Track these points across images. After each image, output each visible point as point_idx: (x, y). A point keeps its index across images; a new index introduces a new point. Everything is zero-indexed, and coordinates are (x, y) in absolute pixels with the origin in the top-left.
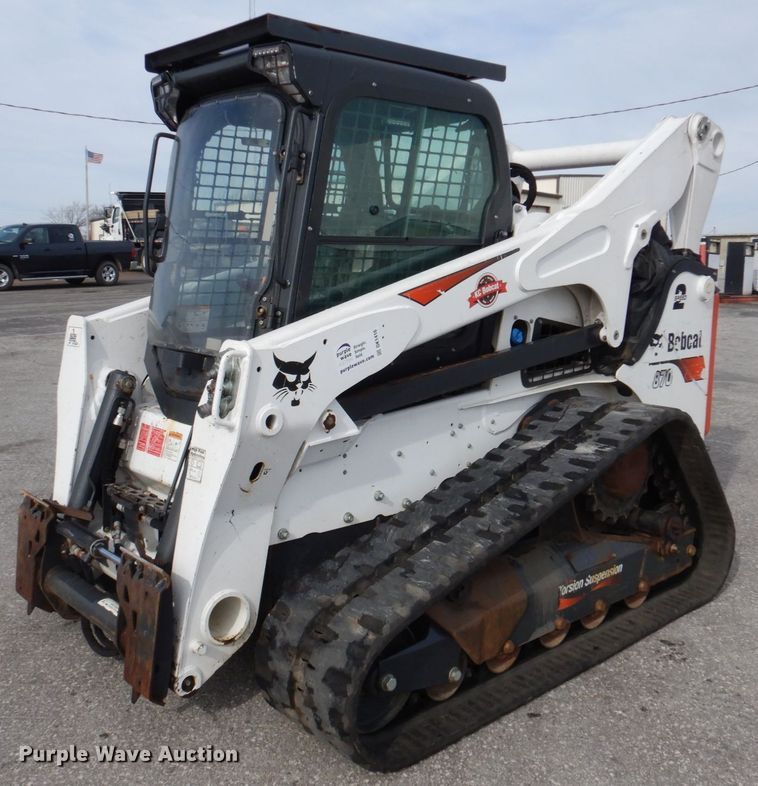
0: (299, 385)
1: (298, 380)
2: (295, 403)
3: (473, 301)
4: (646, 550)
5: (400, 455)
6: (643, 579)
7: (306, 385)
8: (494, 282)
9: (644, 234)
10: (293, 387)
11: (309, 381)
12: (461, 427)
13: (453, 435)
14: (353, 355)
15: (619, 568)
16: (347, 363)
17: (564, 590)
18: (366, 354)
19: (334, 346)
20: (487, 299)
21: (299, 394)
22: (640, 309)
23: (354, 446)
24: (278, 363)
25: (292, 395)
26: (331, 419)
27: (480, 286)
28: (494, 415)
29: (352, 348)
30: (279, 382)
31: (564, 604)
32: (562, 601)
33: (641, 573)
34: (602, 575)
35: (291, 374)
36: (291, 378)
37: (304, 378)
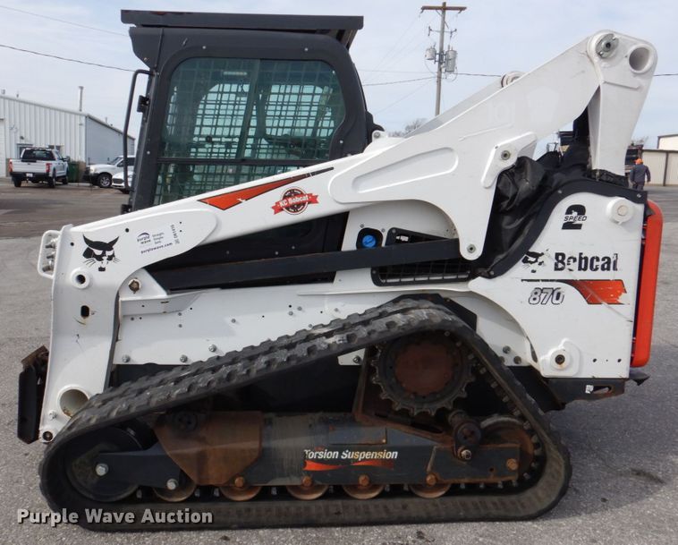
0: (105, 258)
1: (104, 254)
2: (102, 269)
3: (277, 209)
4: (435, 447)
5: (234, 321)
6: (431, 473)
7: (110, 258)
8: (302, 194)
9: (506, 155)
10: (99, 258)
11: (113, 255)
12: (300, 309)
13: (291, 314)
14: (153, 241)
15: (394, 455)
16: (147, 246)
17: (312, 455)
18: (164, 242)
19: (135, 234)
20: (295, 208)
21: (105, 263)
22: (510, 227)
23: (189, 309)
24: (87, 241)
25: (99, 264)
26: (135, 284)
27: (285, 197)
28: (339, 305)
29: (151, 236)
30: (88, 254)
31: (310, 467)
32: (308, 463)
33: (429, 468)
34: (367, 455)
35: (98, 250)
36: (98, 252)
37: (109, 253)
